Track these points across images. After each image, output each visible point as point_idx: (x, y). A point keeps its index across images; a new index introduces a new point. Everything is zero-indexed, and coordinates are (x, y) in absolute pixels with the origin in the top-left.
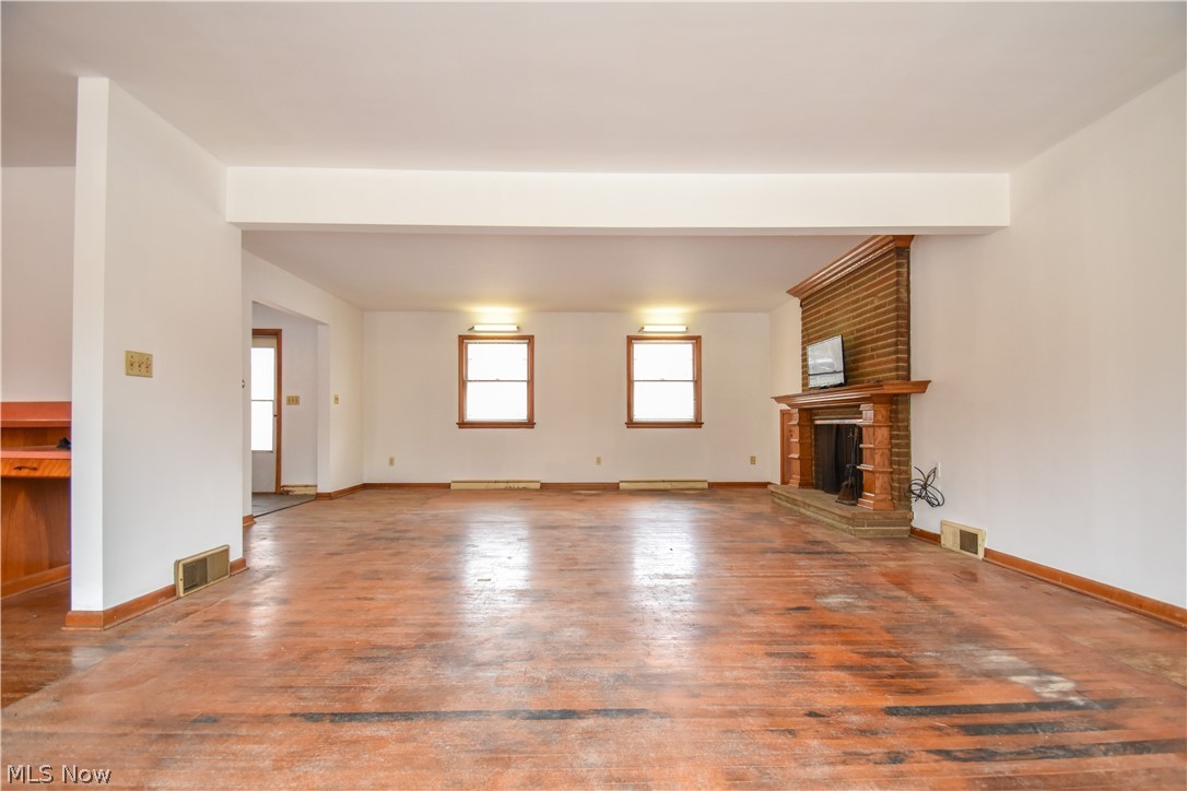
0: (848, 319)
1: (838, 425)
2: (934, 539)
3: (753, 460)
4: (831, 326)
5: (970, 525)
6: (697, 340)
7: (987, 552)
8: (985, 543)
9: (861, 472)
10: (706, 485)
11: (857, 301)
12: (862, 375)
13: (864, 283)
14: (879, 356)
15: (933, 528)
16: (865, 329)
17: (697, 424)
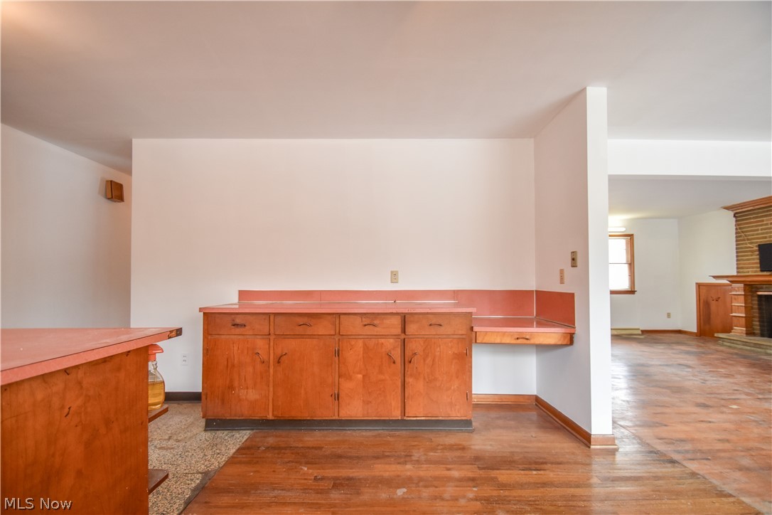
3: (669, 315)
6: (630, 237)
10: (640, 333)
17: (632, 292)
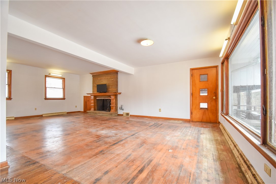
0: (106, 81)
1: (103, 99)
2: (122, 115)
3: (76, 107)
4: (101, 82)
5: (128, 112)
6: (64, 79)
7: (130, 115)
8: (130, 114)
9: (111, 106)
10: (66, 113)
11: (108, 78)
12: (109, 91)
13: (110, 76)
14: (113, 88)
15: (122, 113)
16: (110, 83)
17: (64, 99)
